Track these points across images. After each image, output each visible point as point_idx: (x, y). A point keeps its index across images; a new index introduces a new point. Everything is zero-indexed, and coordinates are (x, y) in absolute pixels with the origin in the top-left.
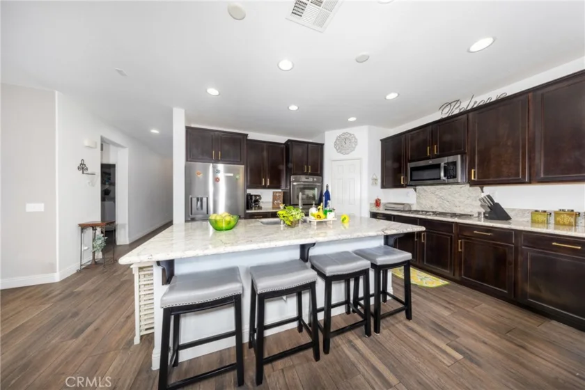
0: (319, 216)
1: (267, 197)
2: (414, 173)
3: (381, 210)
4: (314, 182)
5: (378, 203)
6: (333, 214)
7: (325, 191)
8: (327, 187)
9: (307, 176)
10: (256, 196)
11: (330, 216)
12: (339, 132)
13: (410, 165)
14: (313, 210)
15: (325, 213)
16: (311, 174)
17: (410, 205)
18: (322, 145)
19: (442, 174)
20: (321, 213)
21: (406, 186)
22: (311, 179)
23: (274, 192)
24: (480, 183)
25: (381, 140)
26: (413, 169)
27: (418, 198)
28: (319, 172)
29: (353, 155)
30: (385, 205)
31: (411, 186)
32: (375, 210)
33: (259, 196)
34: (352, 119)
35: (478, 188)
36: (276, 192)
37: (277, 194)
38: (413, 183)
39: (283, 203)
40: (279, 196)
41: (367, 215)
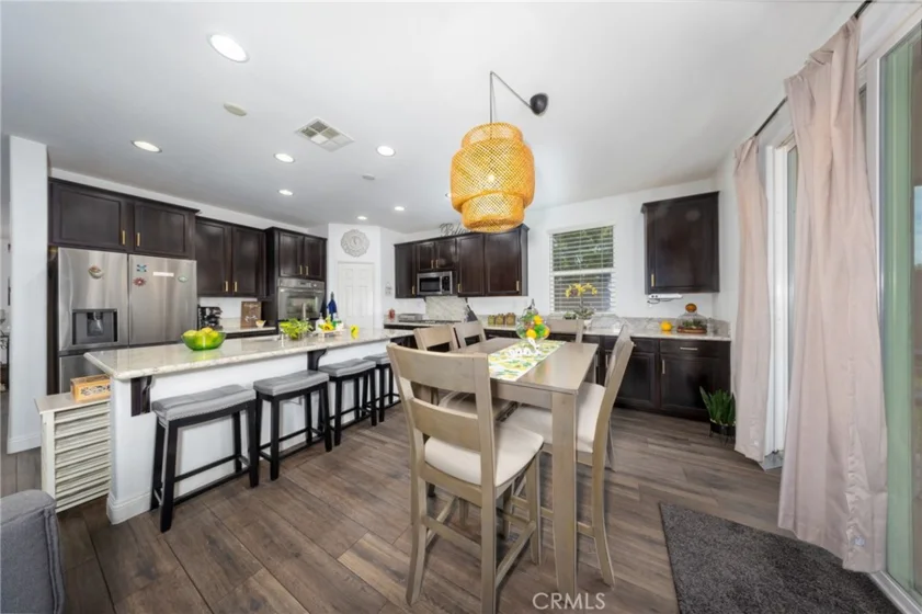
0: (327, 328)
1: (231, 311)
2: (423, 284)
3: (396, 322)
4: (314, 288)
5: (392, 315)
6: (342, 325)
7: (329, 300)
8: (332, 295)
9: (304, 281)
10: (212, 309)
11: (339, 327)
12: (347, 228)
13: (420, 276)
14: (321, 322)
15: (334, 325)
16: (309, 278)
17: (421, 315)
18: (324, 241)
19: (441, 286)
20: (330, 325)
21: (416, 296)
22: (309, 285)
23: (243, 303)
24: (465, 295)
25: (396, 246)
26: (422, 280)
27: (428, 307)
28: (320, 276)
29: (363, 258)
30: (399, 316)
31: (420, 296)
32: (389, 322)
33: (218, 308)
34: (362, 218)
35: (464, 299)
36: (249, 303)
37: (251, 306)
38: (423, 293)
39: (263, 319)
40: (254, 309)
41: (382, 326)
